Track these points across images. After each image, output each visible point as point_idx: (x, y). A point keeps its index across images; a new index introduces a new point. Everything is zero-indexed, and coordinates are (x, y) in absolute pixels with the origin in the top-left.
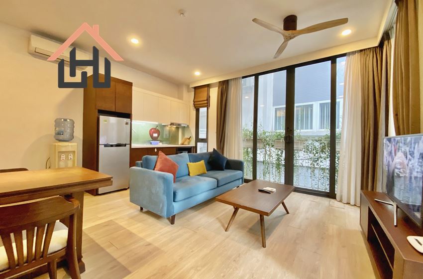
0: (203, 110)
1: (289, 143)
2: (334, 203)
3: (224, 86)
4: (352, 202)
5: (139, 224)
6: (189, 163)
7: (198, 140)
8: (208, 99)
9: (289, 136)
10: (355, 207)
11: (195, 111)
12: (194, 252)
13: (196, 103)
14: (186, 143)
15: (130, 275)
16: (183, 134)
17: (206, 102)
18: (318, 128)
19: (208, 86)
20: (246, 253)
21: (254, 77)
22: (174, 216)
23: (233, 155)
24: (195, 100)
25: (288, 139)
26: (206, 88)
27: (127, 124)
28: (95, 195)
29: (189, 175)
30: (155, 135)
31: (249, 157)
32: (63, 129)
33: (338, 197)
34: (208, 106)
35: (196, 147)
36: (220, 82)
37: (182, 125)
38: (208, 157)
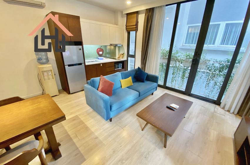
0: (133, 33)
1: (195, 64)
2: (218, 109)
3: (150, 12)
4: (232, 111)
5: (92, 120)
6: (121, 80)
7: (129, 55)
8: (137, 25)
9: (196, 59)
10: (233, 114)
11: (127, 34)
12: (122, 147)
13: (127, 27)
14: (121, 57)
15: (85, 162)
16: (119, 50)
17: (135, 26)
18: (219, 44)
19: (137, 13)
20: (153, 151)
21: (176, 4)
22: (111, 118)
23: (152, 70)
24: (127, 25)
25: (195, 61)
26: (136, 15)
27: (80, 49)
28: (69, 94)
29: (121, 87)
30: (101, 53)
31: (163, 68)
32: (40, 56)
33: (222, 105)
34: (136, 30)
35: (127, 61)
36: (146, 9)
37: (118, 45)
38: (134, 73)
